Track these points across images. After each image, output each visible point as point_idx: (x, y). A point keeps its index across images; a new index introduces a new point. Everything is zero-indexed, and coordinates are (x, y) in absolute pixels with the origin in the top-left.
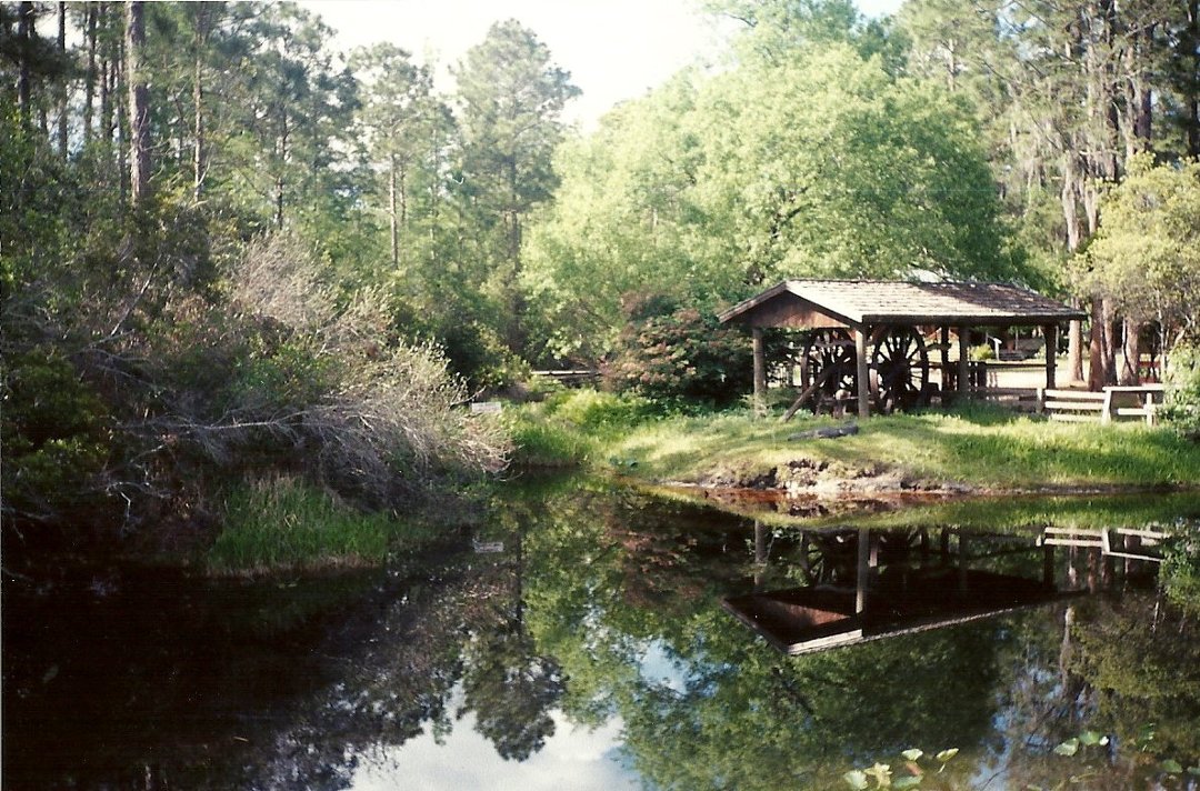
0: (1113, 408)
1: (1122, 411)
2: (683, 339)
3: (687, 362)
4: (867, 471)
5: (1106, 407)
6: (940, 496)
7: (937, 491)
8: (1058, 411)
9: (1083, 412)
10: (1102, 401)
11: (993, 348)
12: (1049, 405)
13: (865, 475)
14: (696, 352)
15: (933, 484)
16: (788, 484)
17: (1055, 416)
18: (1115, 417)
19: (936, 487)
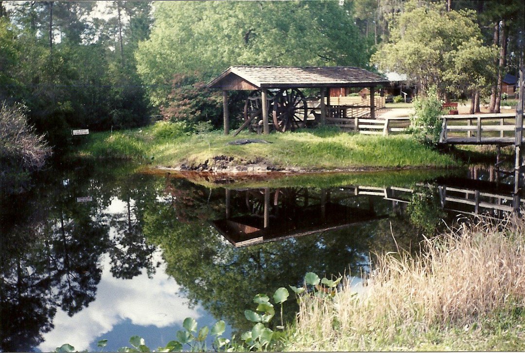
0: (389, 127)
1: (393, 130)
2: (196, 97)
3: (197, 108)
4: (252, 161)
5: (385, 127)
6: (285, 173)
7: (283, 171)
8: (363, 129)
9: (376, 130)
10: (383, 124)
11: (403, 97)
12: (361, 126)
13: (252, 163)
14: (201, 103)
15: (282, 167)
16: (213, 168)
17: (362, 132)
18: (390, 132)
19: (283, 169)
